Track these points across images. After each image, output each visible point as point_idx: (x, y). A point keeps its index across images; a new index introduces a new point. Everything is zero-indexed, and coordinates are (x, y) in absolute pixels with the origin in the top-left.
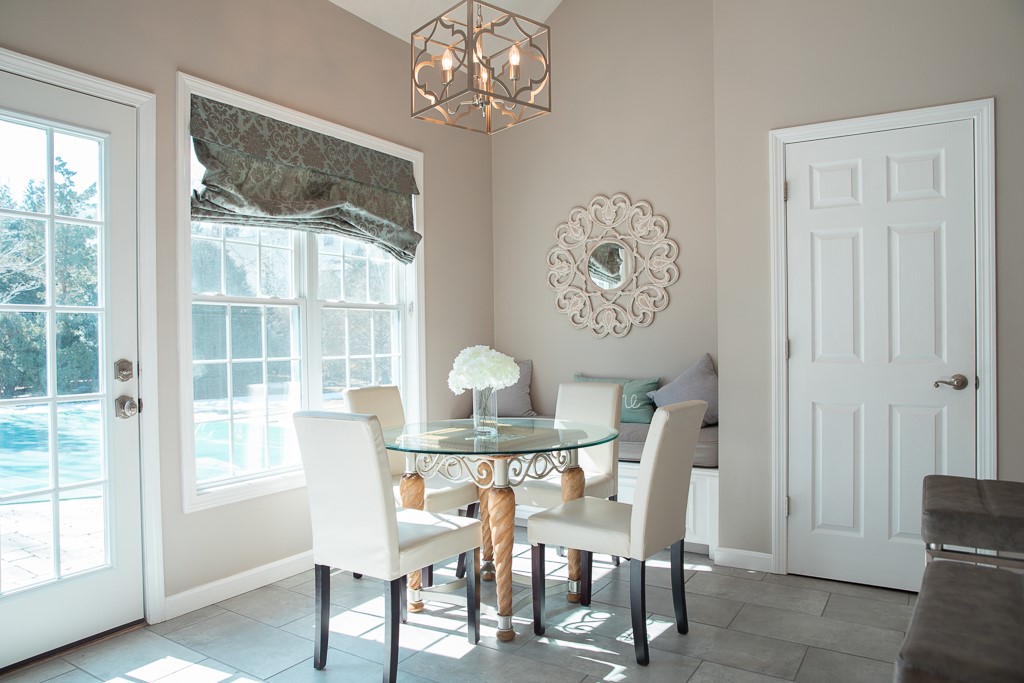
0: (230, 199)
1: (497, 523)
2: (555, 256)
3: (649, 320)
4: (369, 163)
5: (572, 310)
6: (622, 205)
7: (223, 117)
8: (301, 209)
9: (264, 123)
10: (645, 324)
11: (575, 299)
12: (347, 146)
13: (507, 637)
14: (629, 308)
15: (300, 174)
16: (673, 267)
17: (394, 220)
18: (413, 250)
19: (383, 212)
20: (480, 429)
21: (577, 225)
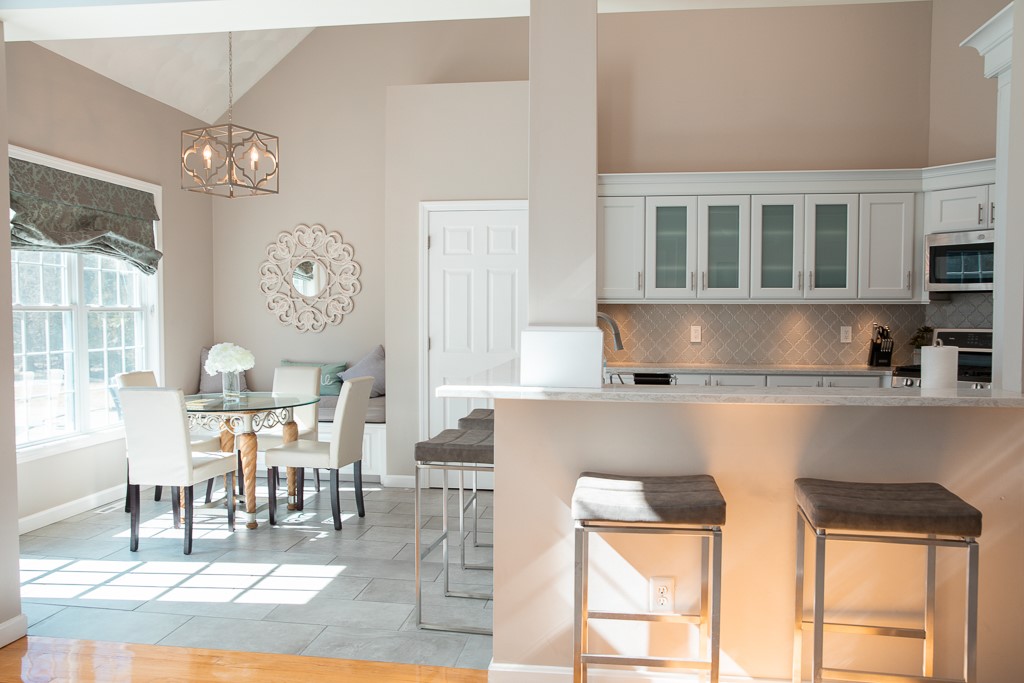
0: (30, 234)
1: (246, 455)
2: (266, 268)
3: (339, 320)
4: (122, 197)
5: (279, 311)
6: (320, 233)
7: (23, 171)
8: (80, 239)
9: (50, 173)
10: (336, 323)
11: (282, 302)
12: (107, 185)
13: (253, 526)
14: (324, 311)
15: (75, 210)
16: (357, 282)
17: (141, 242)
18: (156, 265)
19: (133, 236)
20: (228, 398)
21: (284, 245)
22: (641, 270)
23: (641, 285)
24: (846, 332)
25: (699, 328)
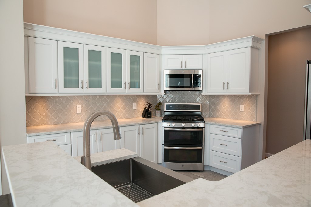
22: (56, 78)
23: (57, 86)
24: (135, 105)
25: (80, 106)
